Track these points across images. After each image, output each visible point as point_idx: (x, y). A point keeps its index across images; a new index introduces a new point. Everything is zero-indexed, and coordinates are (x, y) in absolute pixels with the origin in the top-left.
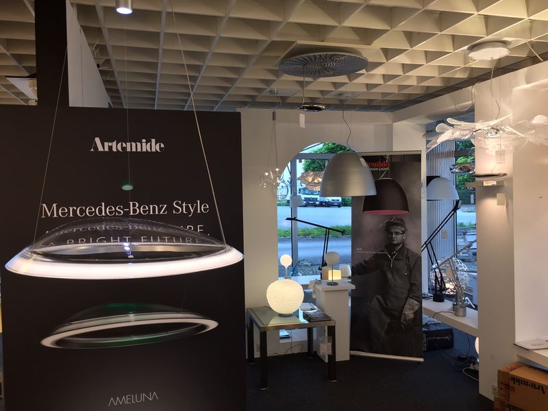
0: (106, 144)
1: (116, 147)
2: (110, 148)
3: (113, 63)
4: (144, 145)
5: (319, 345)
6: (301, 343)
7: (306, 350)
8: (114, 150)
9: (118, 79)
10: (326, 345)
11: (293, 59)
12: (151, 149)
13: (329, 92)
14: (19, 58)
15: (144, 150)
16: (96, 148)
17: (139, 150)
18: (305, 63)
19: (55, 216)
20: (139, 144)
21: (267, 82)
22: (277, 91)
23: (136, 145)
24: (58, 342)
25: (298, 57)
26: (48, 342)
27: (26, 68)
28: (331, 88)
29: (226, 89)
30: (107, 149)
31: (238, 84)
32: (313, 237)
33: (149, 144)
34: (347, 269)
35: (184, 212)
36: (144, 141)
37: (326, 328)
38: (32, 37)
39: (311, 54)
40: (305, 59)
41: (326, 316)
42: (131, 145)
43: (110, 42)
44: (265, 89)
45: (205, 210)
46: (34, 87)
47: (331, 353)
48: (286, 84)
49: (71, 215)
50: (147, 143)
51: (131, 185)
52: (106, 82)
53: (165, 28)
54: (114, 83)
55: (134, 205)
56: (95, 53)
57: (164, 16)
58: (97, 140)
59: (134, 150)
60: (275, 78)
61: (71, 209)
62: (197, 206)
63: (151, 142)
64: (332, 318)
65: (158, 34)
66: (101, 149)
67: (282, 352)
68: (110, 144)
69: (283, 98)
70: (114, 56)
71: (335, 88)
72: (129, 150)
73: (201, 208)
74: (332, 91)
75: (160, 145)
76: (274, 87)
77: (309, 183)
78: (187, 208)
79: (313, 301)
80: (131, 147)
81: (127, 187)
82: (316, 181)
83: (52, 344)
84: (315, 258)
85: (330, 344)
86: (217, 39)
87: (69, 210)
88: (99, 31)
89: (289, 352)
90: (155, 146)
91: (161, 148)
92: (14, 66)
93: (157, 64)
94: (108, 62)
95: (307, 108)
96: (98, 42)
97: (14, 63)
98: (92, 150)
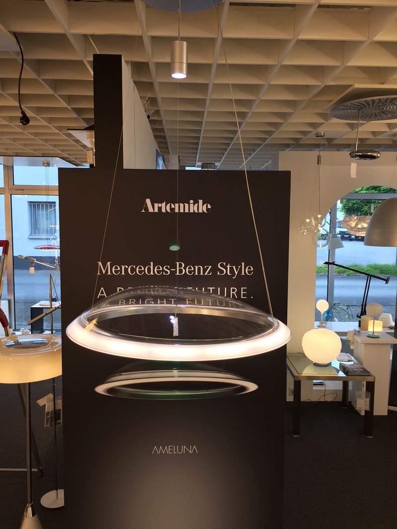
0: (156, 205)
1: (165, 207)
2: (160, 209)
3: (162, 112)
4: (192, 205)
5: (356, 399)
6: (335, 392)
7: (340, 399)
8: (163, 211)
9: (166, 126)
10: (364, 400)
11: (349, 103)
12: (198, 210)
13: (382, 133)
14: (79, 111)
15: (192, 211)
16: (147, 209)
17: (187, 211)
18: (361, 107)
19: (109, 273)
20: (186, 205)
21: (314, 125)
22: (324, 134)
23: (184, 206)
24: (110, 390)
25: (354, 102)
26: (101, 389)
27: (85, 120)
28: (386, 129)
29: (270, 133)
30: (156, 210)
31: (283, 128)
32: (348, 275)
33: (196, 205)
34: (388, 318)
35: (229, 274)
36: (192, 201)
37: (365, 383)
38: (91, 93)
39: (369, 99)
40: (361, 104)
41: (365, 371)
42: (179, 206)
43: (160, 94)
44: (312, 131)
45: (249, 272)
46: (92, 138)
47: (368, 409)
48: (336, 127)
49: (123, 274)
50: (194, 204)
51: (178, 246)
52: (154, 130)
53: (214, 79)
54: (162, 130)
55: (180, 266)
56: (147, 105)
57: (214, 68)
58: (148, 201)
59: (182, 211)
60: (324, 121)
61: (123, 267)
62: (241, 268)
63: (198, 203)
64: (372, 372)
65: (206, 85)
66: (151, 210)
67: (314, 398)
68: (160, 205)
69: (330, 140)
70: (162, 107)
71: (390, 130)
72: (177, 210)
73: (246, 270)
74: (385, 132)
75: (207, 206)
76: (321, 130)
77: (352, 228)
78: (231, 269)
79: (351, 352)
80: (180, 208)
81: (175, 248)
82: (359, 226)
83: (104, 391)
84: (351, 298)
85: (368, 400)
86: (267, 86)
87: (121, 268)
88: (150, 86)
89: (322, 400)
90: (201, 207)
91: (207, 209)
92: (75, 118)
93: (203, 112)
94: (157, 112)
95: (360, 156)
96: (149, 95)
97: (74, 115)
98: (143, 211)
